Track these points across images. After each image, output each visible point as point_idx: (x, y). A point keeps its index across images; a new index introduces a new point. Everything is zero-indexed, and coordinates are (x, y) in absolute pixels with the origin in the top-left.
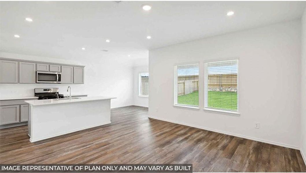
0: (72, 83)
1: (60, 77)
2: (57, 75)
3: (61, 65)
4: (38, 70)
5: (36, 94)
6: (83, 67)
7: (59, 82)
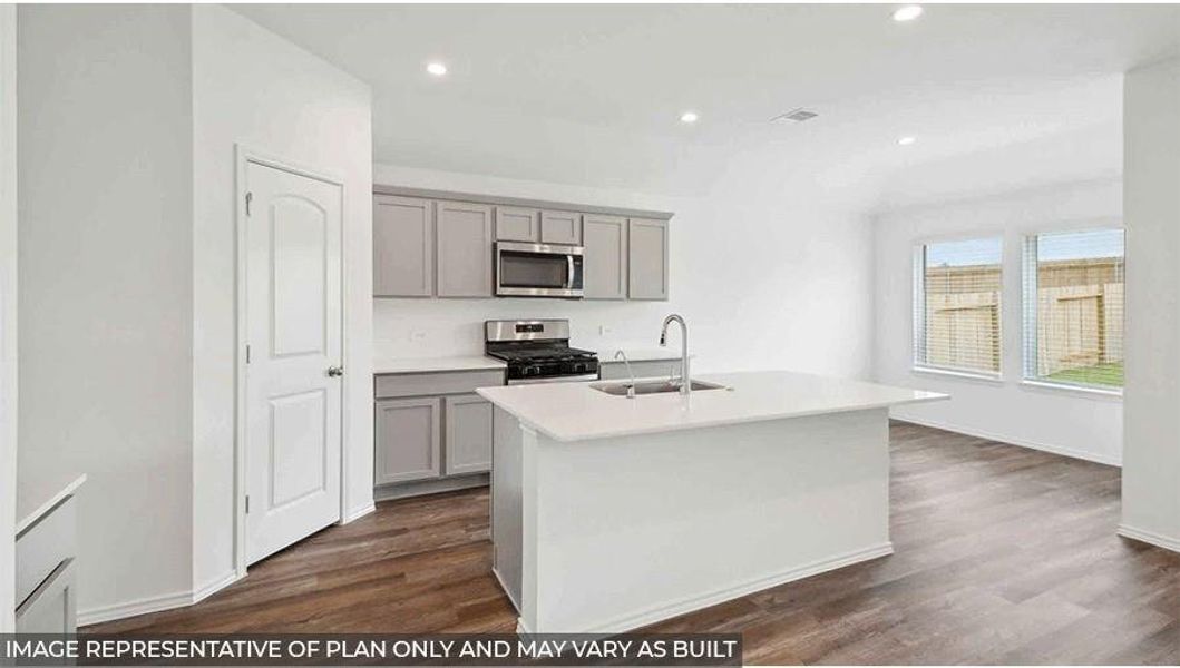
0: (623, 295)
1: (581, 266)
2: (570, 259)
3: (582, 212)
4: (499, 237)
5: (493, 349)
6: (666, 217)
7: (576, 293)
